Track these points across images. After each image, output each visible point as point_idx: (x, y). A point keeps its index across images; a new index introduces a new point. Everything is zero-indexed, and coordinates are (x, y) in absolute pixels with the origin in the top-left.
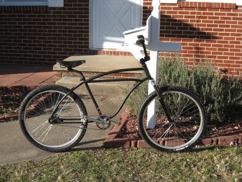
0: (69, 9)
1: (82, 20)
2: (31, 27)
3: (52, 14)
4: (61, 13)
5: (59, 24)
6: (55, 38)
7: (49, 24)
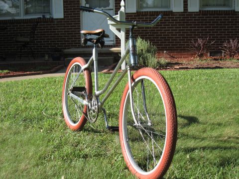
0: (67, 19)
1: (76, 26)
2: (42, 32)
3: (56, 23)
4: (62, 22)
5: (60, 29)
6: (58, 39)
7: (54, 29)
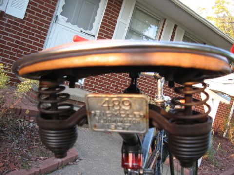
0: (27, 24)
3: (6, 22)
4: (17, 24)
5: (11, 35)
